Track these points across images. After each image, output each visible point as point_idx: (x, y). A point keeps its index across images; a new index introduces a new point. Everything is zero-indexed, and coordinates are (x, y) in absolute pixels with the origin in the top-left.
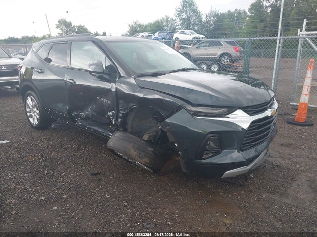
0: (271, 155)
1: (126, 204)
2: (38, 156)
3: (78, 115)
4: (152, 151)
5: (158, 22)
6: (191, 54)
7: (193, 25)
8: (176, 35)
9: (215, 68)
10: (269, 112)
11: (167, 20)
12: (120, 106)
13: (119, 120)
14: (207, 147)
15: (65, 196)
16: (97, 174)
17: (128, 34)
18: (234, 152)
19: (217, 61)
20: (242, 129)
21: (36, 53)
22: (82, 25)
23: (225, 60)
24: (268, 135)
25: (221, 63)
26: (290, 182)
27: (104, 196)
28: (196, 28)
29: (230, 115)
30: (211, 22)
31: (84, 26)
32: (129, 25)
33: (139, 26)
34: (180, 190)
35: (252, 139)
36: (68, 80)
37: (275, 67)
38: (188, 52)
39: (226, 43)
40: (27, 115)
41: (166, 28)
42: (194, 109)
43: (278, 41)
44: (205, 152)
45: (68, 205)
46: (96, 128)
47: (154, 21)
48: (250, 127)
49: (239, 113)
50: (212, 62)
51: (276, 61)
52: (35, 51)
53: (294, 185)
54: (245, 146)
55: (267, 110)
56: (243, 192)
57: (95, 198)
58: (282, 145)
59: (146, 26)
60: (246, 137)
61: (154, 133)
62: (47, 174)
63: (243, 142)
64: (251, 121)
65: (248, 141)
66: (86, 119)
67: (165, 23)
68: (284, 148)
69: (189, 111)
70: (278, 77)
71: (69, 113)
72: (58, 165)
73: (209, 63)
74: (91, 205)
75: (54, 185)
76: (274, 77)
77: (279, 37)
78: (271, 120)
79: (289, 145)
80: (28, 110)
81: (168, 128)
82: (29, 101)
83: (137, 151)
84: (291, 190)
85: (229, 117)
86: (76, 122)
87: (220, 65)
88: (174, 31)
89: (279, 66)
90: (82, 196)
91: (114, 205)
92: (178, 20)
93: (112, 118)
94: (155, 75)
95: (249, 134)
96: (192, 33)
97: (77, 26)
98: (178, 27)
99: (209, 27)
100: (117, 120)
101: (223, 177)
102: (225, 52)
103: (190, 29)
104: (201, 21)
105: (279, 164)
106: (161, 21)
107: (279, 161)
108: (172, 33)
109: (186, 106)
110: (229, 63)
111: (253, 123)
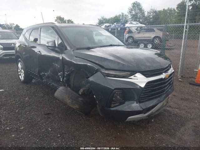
0: (172, 106)
1: (59, 136)
2: (16, 100)
3: (44, 75)
4: (81, 100)
5: (116, 17)
6: (134, 37)
7: (139, 18)
8: (127, 25)
9: (150, 46)
10: (163, 76)
11: (123, 15)
12: (65, 69)
13: (65, 78)
14: (114, 98)
15: (22, 128)
16: (49, 114)
17: (98, 25)
18: (134, 103)
19: (151, 41)
20: (140, 87)
21: (24, 35)
22: (70, 20)
23: (157, 41)
24: (164, 92)
25: (154, 43)
26: (180, 126)
27: (47, 130)
28: (141, 20)
29: (132, 77)
30: (151, 17)
31: (71, 20)
32: (99, 19)
33: (105, 19)
34: (99, 128)
35: (148, 94)
36: (38, 52)
37: (183, 45)
38: (132, 36)
39: (157, 30)
40: (18, 73)
41: (121, 21)
42: (107, 72)
43: (185, 27)
44: (113, 102)
45: (22, 134)
46: (53, 84)
47: (114, 16)
48: (146, 86)
49: (138, 75)
50: (148, 42)
51: (183, 40)
52: (24, 34)
53: (182, 129)
54: (143, 99)
55: (162, 74)
56: (143, 132)
57: (41, 130)
58: (181, 99)
59: (109, 20)
60: (143, 93)
61: (87, 88)
62: (17, 112)
63: (141, 97)
64: (147, 82)
65: (146, 96)
66: (48, 77)
67: (121, 18)
68: (183, 101)
69: (103, 74)
70: (185, 52)
71: (39, 73)
72: (27, 107)
73: (146, 42)
74: (36, 135)
75: (19, 120)
76: (182, 51)
77: (185, 24)
78: (165, 81)
79: (186, 100)
80: (19, 71)
81: (89, 84)
82: (19, 65)
83: (70, 100)
84: (179, 133)
85: (131, 78)
86: (43, 79)
87: (153, 44)
88: (126, 22)
89: (186, 44)
90: (33, 128)
91: (51, 136)
92: (129, 16)
93: (60, 77)
94: (89, 49)
95: (146, 90)
96: (137, 24)
97: (67, 20)
98: (129, 20)
99: (150, 20)
100: (63, 78)
101: (127, 120)
102: (157, 35)
103: (137, 21)
104: (144, 16)
105: (176, 113)
106: (119, 16)
107: (176, 111)
108: (124, 24)
109: (101, 70)
110: (158, 43)
111: (149, 83)
